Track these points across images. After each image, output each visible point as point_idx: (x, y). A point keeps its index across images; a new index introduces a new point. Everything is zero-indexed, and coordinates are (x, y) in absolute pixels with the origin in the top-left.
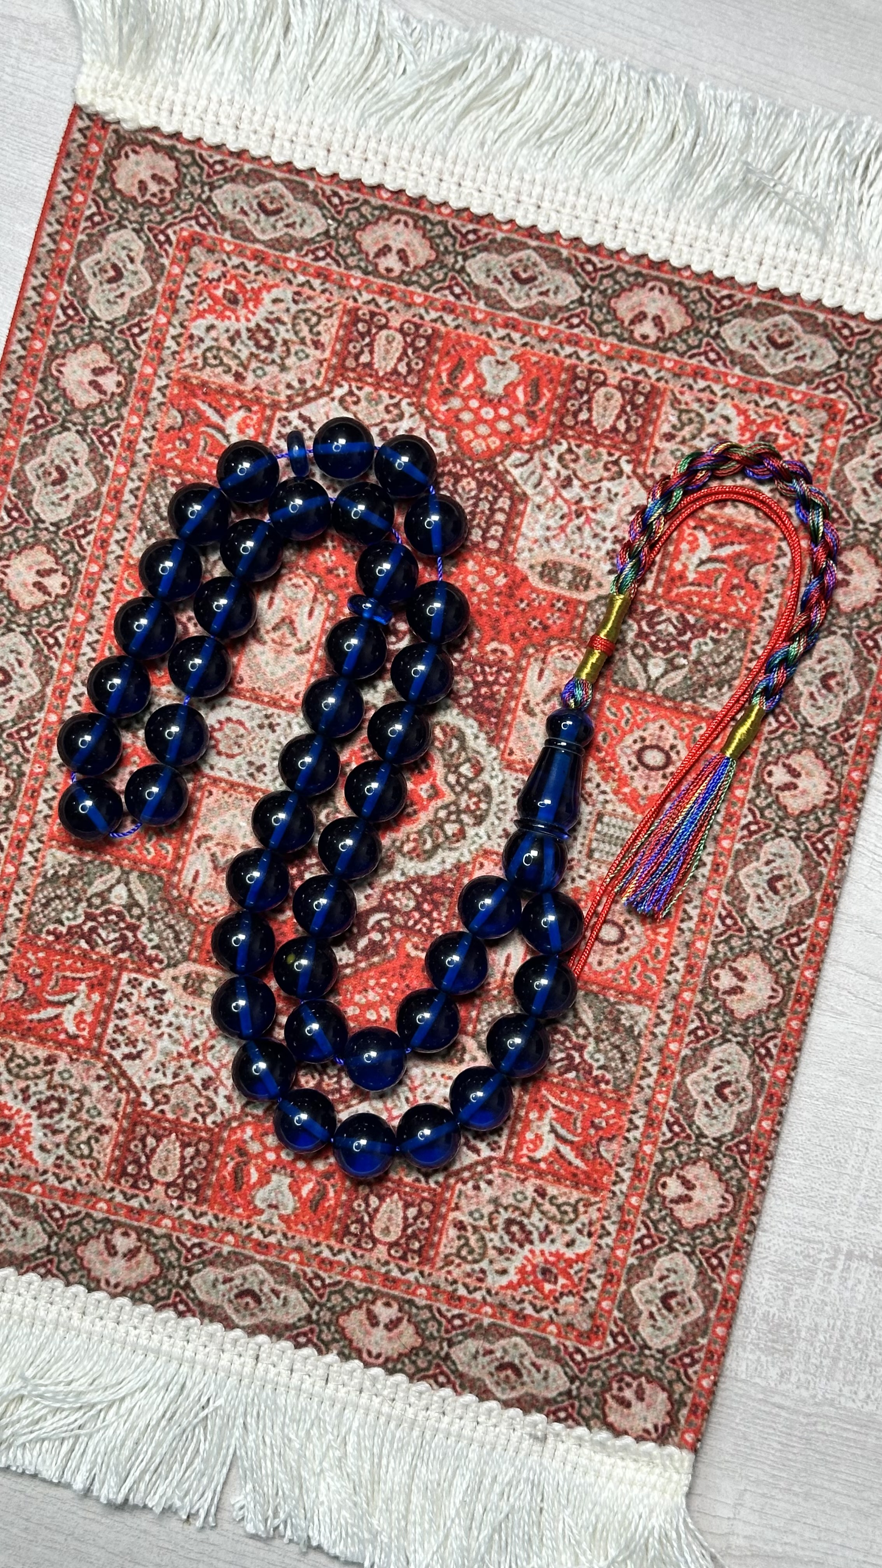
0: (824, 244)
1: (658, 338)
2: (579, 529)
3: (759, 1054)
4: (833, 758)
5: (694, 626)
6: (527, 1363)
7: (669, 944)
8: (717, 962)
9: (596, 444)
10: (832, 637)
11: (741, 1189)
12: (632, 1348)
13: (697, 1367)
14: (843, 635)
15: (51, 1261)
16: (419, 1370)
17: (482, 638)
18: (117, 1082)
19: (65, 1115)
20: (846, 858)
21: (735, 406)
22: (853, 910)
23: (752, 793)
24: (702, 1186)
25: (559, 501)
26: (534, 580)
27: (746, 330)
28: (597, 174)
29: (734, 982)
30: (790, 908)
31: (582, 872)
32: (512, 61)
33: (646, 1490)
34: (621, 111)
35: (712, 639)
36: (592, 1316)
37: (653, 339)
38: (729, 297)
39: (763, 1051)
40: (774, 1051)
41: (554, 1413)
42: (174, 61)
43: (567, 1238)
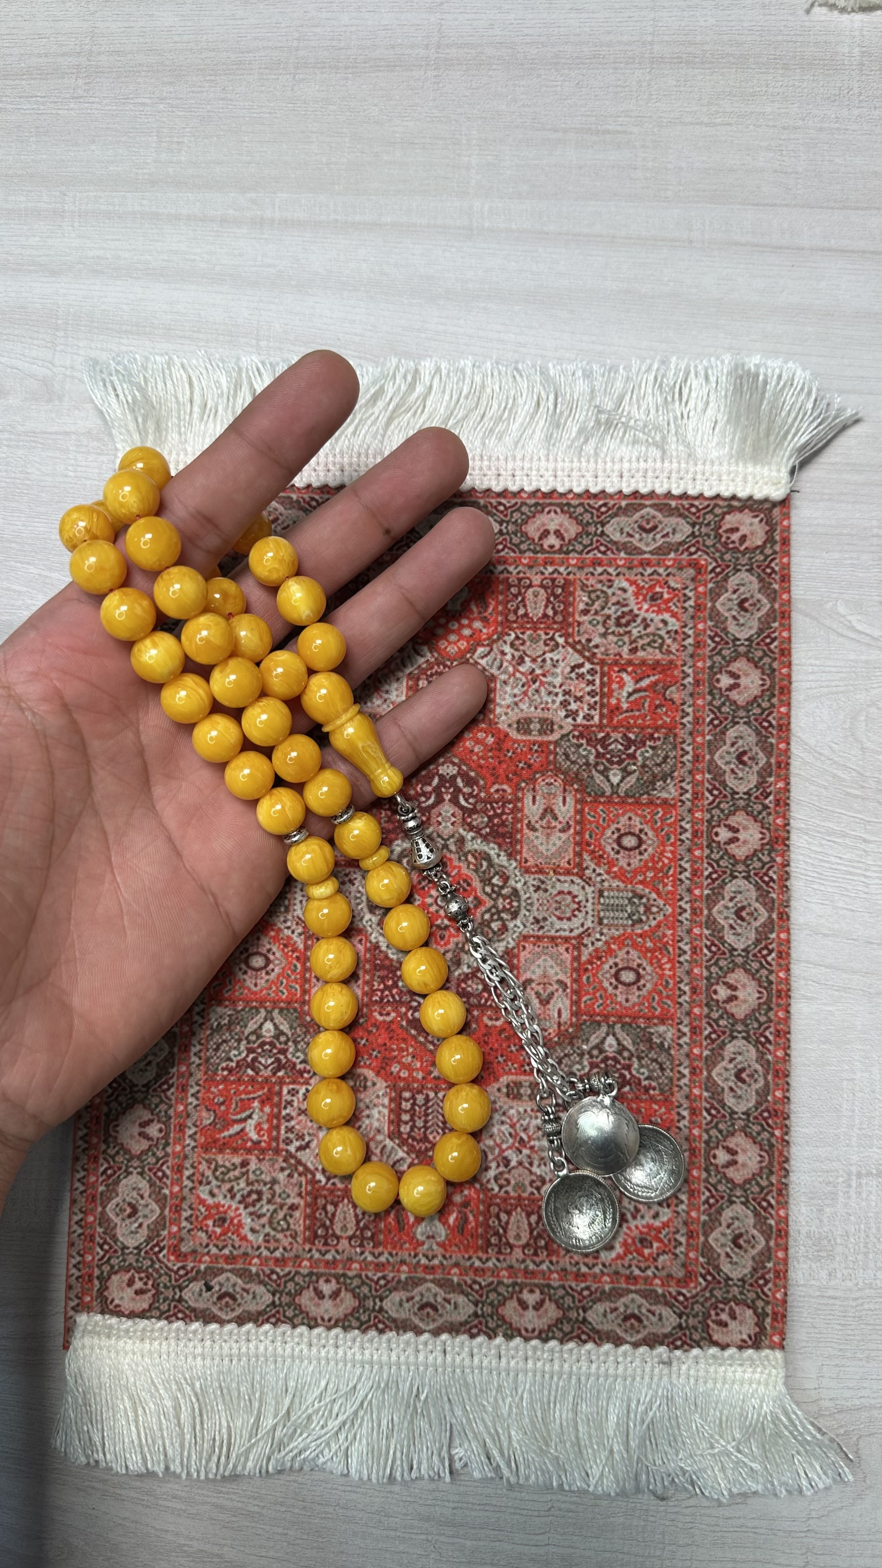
0: (664, 452)
1: (561, 546)
2: (537, 691)
3: (761, 1043)
4: (760, 813)
5: (635, 741)
6: (644, 1311)
7: (674, 975)
8: (713, 981)
9: (535, 629)
10: (737, 726)
11: (772, 1146)
12: (719, 1282)
13: (770, 1285)
14: (745, 723)
15: (278, 1312)
16: (566, 1334)
17: (486, 784)
18: (296, 1169)
19: (264, 1202)
20: (788, 883)
21: (627, 580)
22: (801, 920)
23: (707, 852)
24: (743, 1150)
25: (518, 675)
26: (514, 734)
27: (622, 525)
28: (491, 442)
29: (729, 992)
30: (756, 929)
31: (598, 936)
32: (414, 379)
33: (754, 1386)
34: (498, 395)
35: (651, 747)
36: (684, 1265)
37: (557, 547)
38: (605, 505)
39: (763, 1040)
40: (771, 1038)
41: (673, 1343)
42: (180, 434)
43: (652, 1212)
